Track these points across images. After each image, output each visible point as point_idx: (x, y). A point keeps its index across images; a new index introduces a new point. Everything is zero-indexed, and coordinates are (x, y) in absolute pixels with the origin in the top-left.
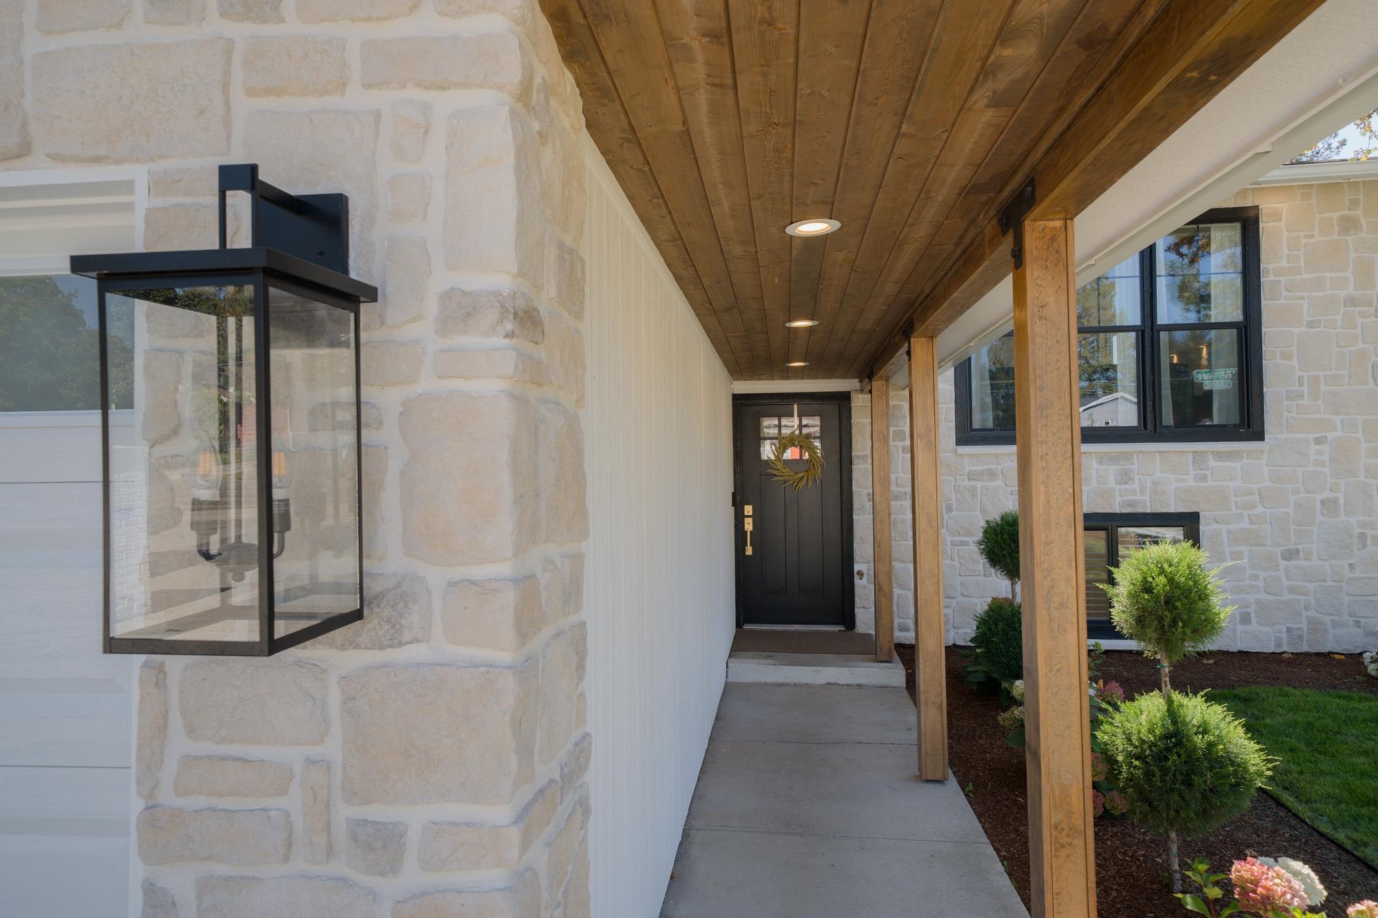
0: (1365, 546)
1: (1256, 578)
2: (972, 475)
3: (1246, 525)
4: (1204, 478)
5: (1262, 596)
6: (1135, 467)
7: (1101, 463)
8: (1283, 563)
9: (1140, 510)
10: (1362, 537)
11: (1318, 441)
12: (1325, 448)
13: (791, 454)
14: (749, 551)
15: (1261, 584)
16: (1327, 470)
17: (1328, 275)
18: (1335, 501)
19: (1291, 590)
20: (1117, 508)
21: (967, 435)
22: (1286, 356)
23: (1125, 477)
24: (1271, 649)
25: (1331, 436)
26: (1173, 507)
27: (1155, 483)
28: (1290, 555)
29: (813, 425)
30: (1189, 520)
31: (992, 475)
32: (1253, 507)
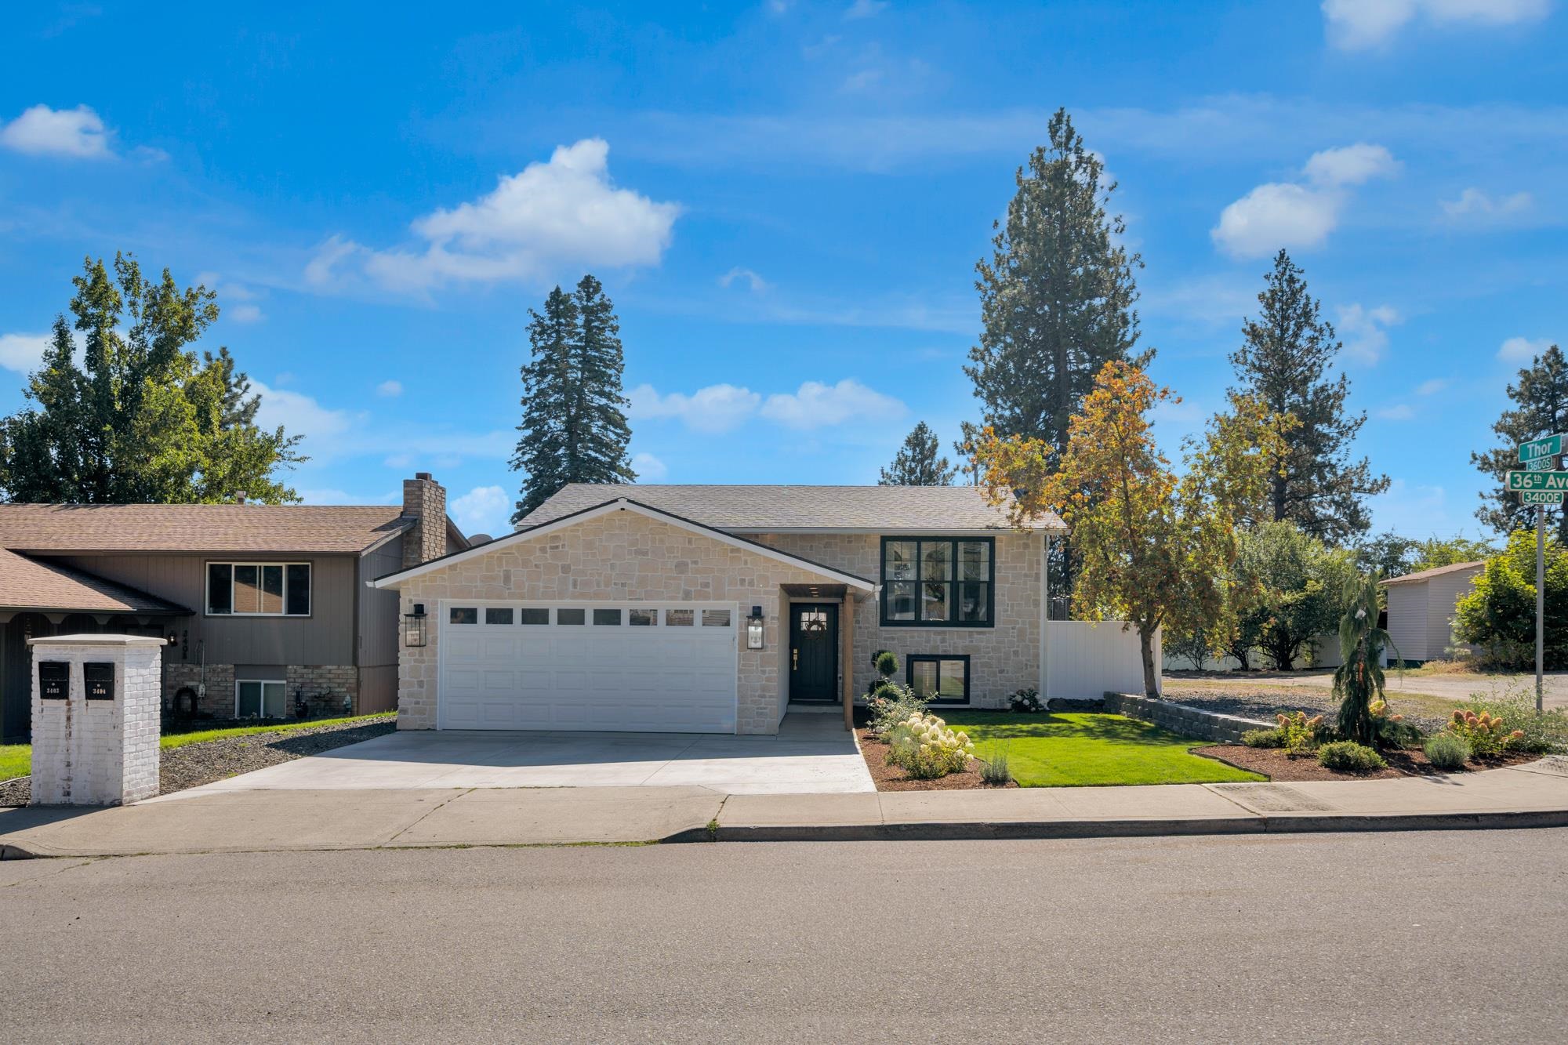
1: (989, 680)
2: (886, 639)
3: (986, 660)
5: (991, 687)
6: (947, 637)
8: (999, 675)
9: (948, 653)
10: (1026, 665)
11: (1013, 628)
12: (1015, 631)
13: (814, 628)
14: (795, 668)
15: (990, 682)
16: (1015, 639)
17: (1018, 565)
18: (1018, 651)
19: (1001, 685)
20: (940, 653)
21: (886, 621)
22: (1003, 595)
23: (943, 641)
24: (993, 707)
25: (1017, 626)
26: (962, 653)
27: (954, 643)
28: (1001, 672)
29: (823, 617)
30: (966, 658)
31: (893, 639)
32: (989, 653)
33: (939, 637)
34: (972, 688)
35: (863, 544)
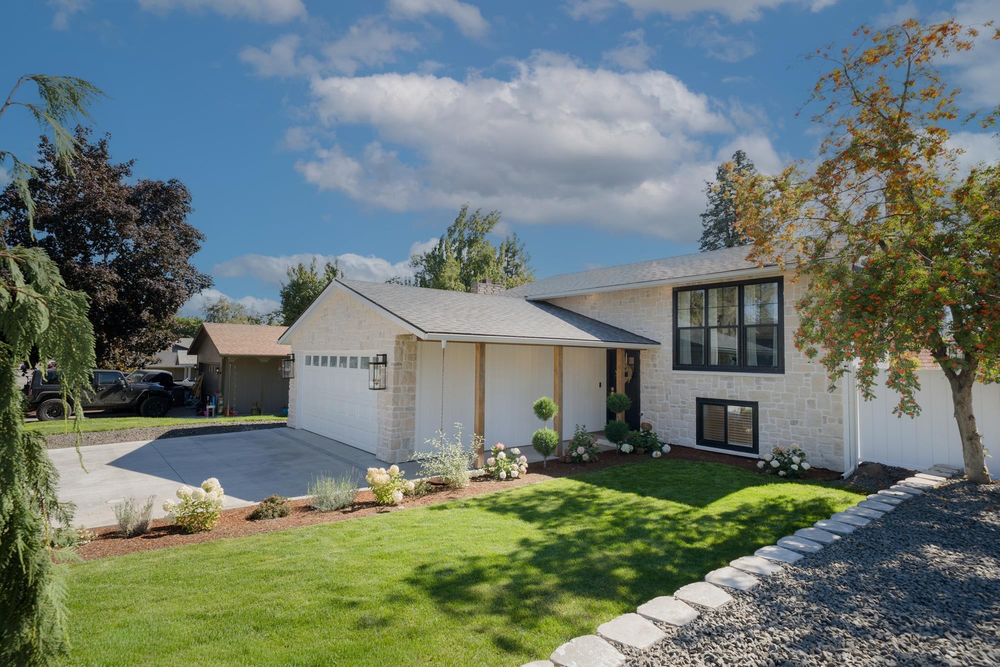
0: (825, 422)
1: (780, 431)
2: (678, 382)
3: (776, 409)
4: (760, 388)
5: (782, 439)
6: (734, 382)
7: (721, 379)
8: (791, 426)
9: (735, 399)
11: (807, 375)
12: (810, 378)
15: (781, 434)
16: (810, 388)
18: (813, 402)
19: (794, 438)
20: (727, 398)
21: (678, 365)
23: (730, 386)
25: (812, 373)
26: (748, 399)
27: (741, 389)
28: (794, 423)
30: (754, 405)
31: (683, 382)
32: (779, 401)
33: (726, 382)
34: (761, 438)
35: (658, 296)
